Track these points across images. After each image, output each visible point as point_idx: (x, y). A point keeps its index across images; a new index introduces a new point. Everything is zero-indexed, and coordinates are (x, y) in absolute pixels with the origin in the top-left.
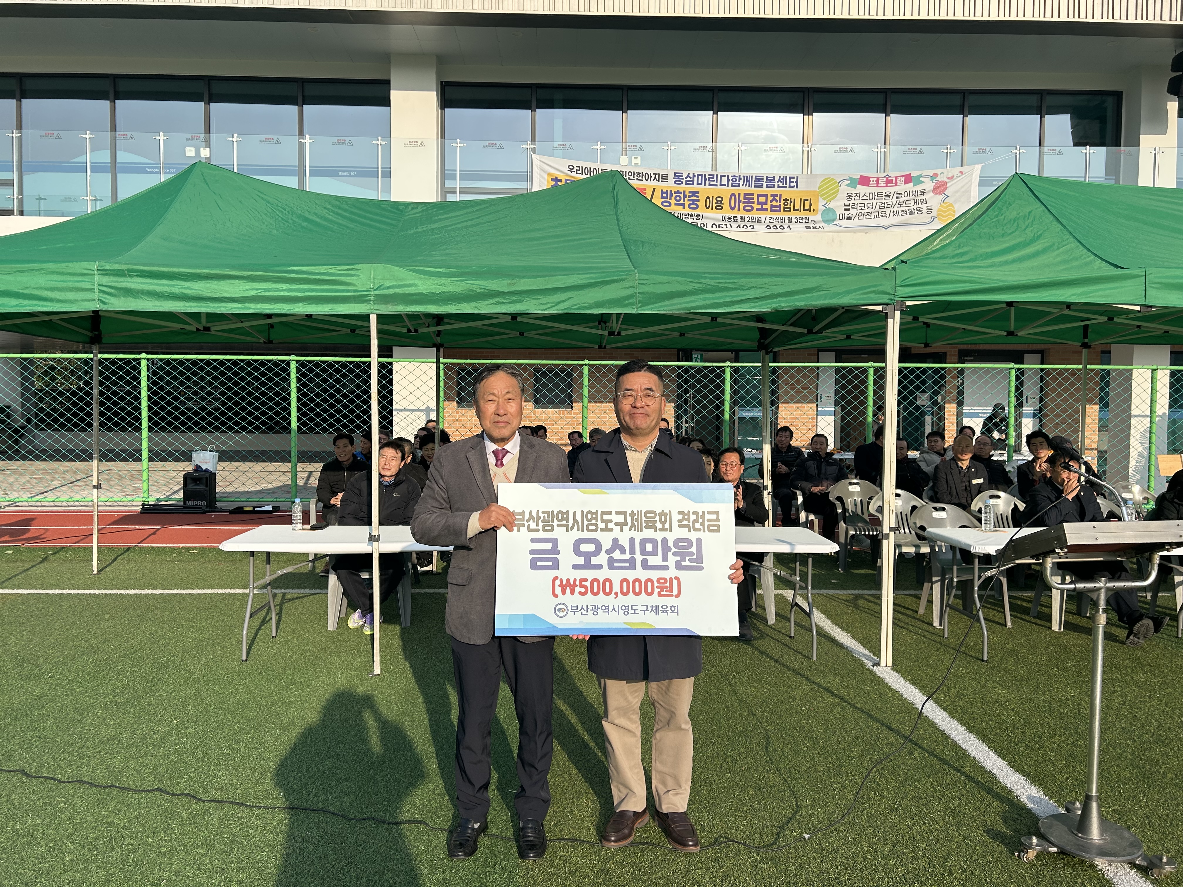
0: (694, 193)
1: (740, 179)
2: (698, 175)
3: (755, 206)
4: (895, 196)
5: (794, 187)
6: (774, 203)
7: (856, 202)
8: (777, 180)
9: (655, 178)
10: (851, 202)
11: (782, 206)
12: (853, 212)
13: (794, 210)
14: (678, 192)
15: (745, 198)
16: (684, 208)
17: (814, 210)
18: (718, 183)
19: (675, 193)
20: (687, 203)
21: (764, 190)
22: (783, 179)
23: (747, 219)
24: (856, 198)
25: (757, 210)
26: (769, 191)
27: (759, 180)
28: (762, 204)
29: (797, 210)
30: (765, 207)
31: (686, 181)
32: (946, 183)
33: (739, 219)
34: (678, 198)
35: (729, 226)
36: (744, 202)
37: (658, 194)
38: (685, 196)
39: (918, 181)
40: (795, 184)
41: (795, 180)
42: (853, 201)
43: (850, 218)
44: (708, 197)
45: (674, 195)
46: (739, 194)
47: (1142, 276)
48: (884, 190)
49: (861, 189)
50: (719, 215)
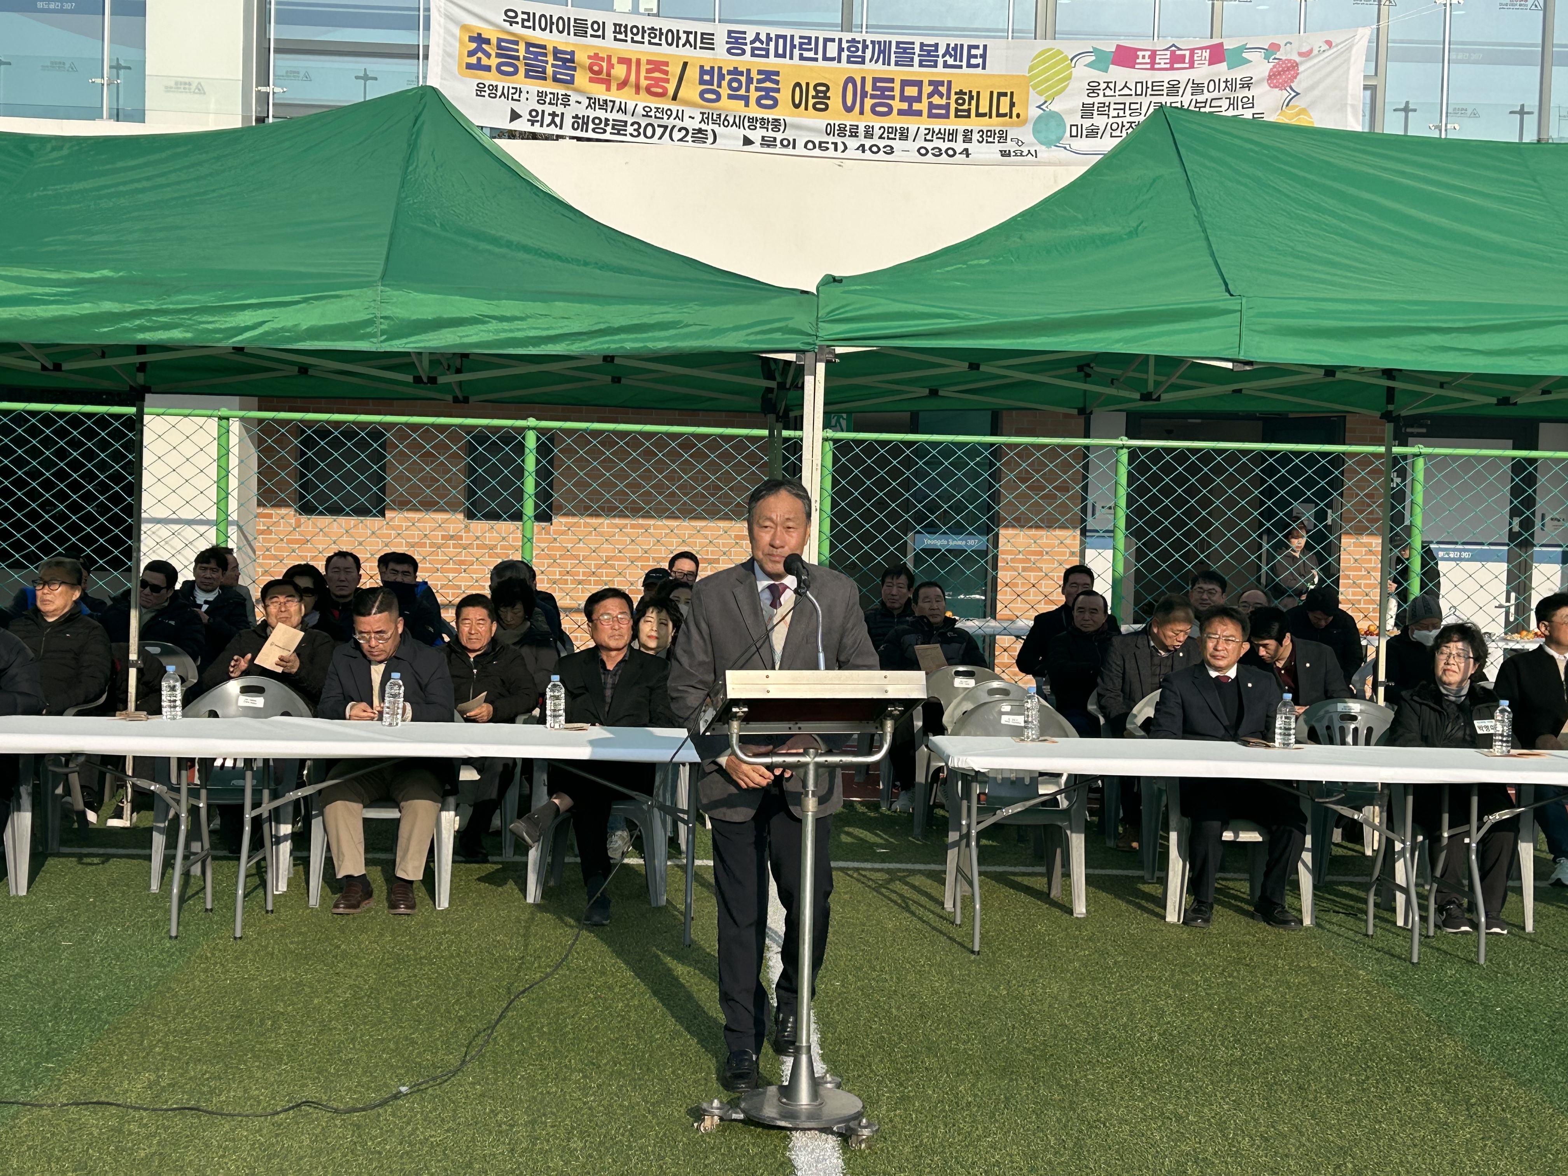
0: (769, 75)
1: (865, 47)
2: (778, 37)
3: (897, 105)
4: (1189, 90)
5: (977, 66)
6: (936, 100)
7: (1107, 100)
8: (942, 51)
9: (688, 41)
10: (1096, 100)
11: (953, 106)
12: (1100, 121)
13: (978, 115)
14: (735, 72)
15: (875, 88)
16: (747, 105)
17: (1018, 116)
18: (820, 56)
19: (729, 73)
20: (754, 95)
21: (915, 71)
22: (955, 48)
23: (877, 132)
24: (1108, 92)
25: (901, 112)
26: (925, 74)
27: (905, 54)
28: (911, 100)
29: (984, 115)
30: (916, 106)
31: (753, 49)
32: (1294, 66)
33: (861, 130)
34: (735, 85)
35: (841, 147)
36: (873, 97)
37: (692, 73)
38: (750, 80)
39: (1237, 58)
40: (979, 61)
41: (980, 52)
42: (1101, 99)
43: (1093, 133)
44: (798, 85)
45: (728, 78)
46: (863, 79)
48: (1166, 77)
49: (1118, 74)
50: (819, 121)
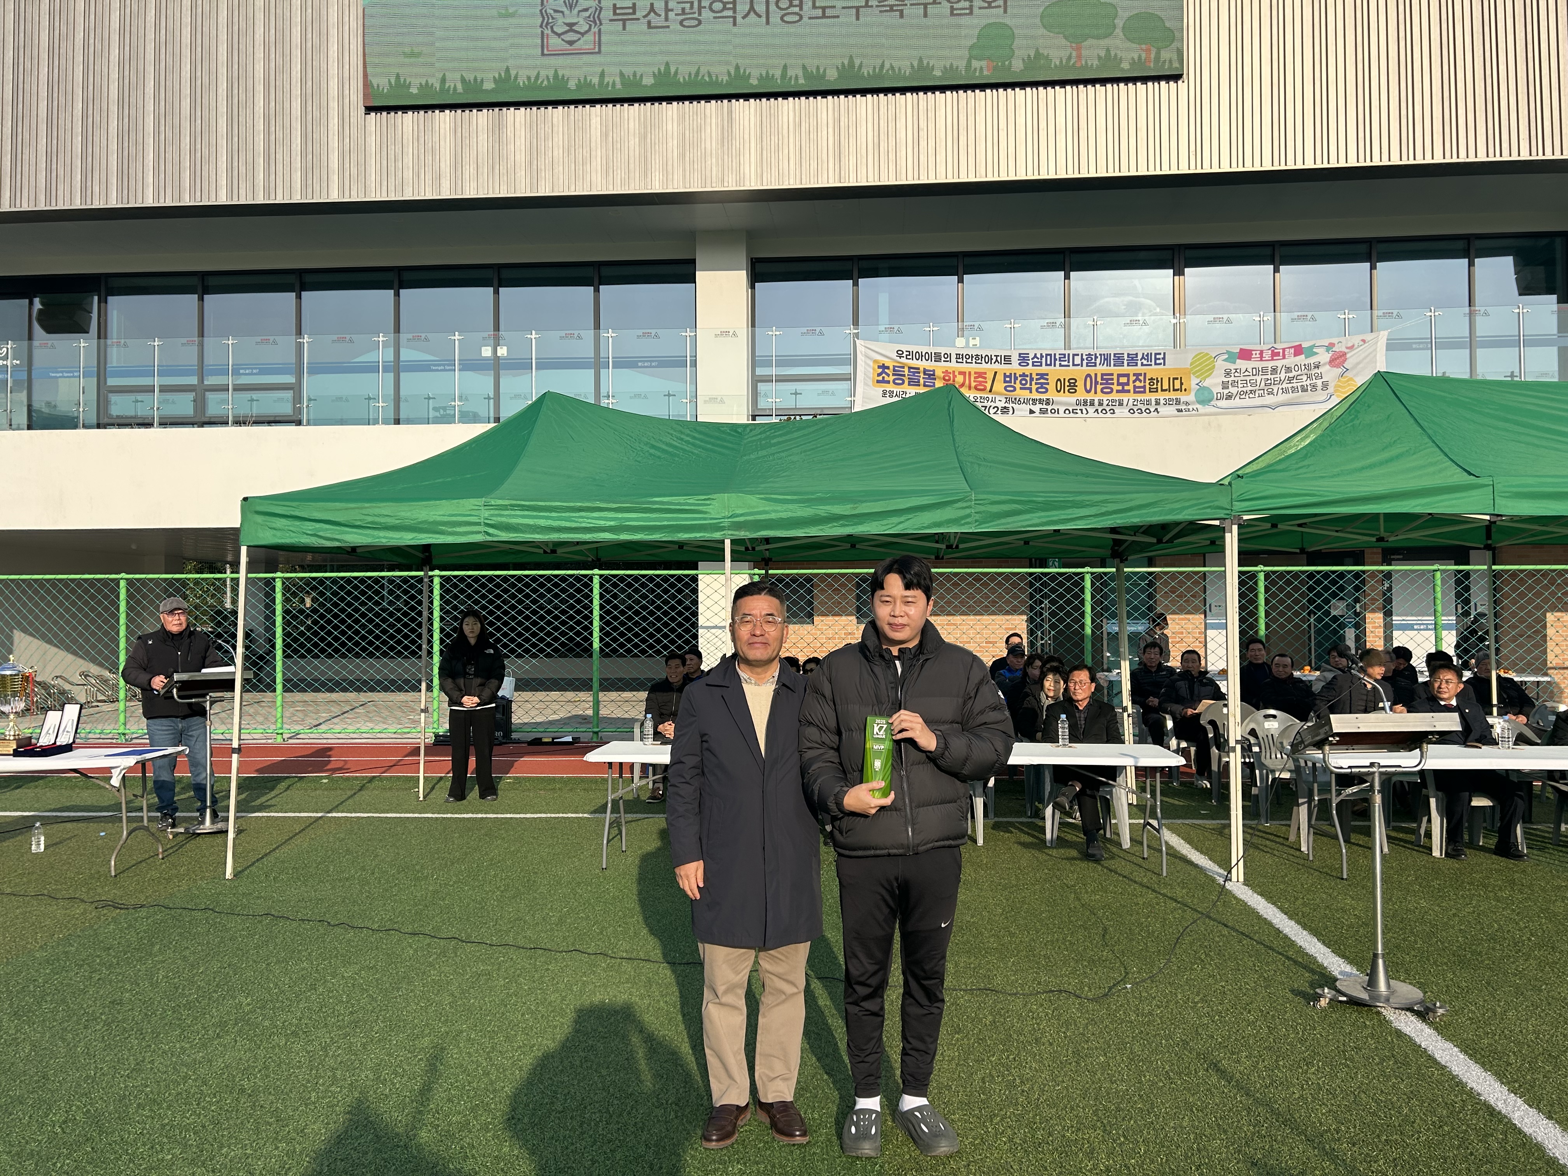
0: (1042, 376)
1: (1096, 357)
2: (1047, 355)
3: (1115, 387)
4: (1283, 371)
5: (1160, 364)
6: (1138, 384)
7: (1236, 379)
8: (1140, 357)
9: (997, 360)
10: (1230, 379)
11: (1148, 386)
12: (1234, 390)
13: (1162, 390)
14: (1024, 375)
15: (1102, 379)
16: (1031, 392)
17: (1185, 390)
18: (1071, 363)
19: (1020, 376)
20: (1034, 387)
21: (1125, 369)
22: (1147, 355)
23: (1105, 403)
24: (1236, 374)
25: (1118, 391)
26: (1131, 370)
27: (1118, 359)
28: (1123, 385)
29: (1166, 390)
30: (1126, 388)
31: (1033, 362)
32: (1345, 354)
33: (1096, 403)
34: (1024, 382)
35: (1084, 411)
36: (1101, 384)
37: (1000, 377)
38: (1032, 379)
39: (1310, 352)
40: (1162, 361)
41: (1162, 356)
42: (1233, 378)
43: (1229, 397)
44: (1059, 380)
45: (1019, 379)
46: (1096, 375)
47: (1488, 485)
48: (1270, 364)
49: (1242, 364)
50: (1072, 399)
